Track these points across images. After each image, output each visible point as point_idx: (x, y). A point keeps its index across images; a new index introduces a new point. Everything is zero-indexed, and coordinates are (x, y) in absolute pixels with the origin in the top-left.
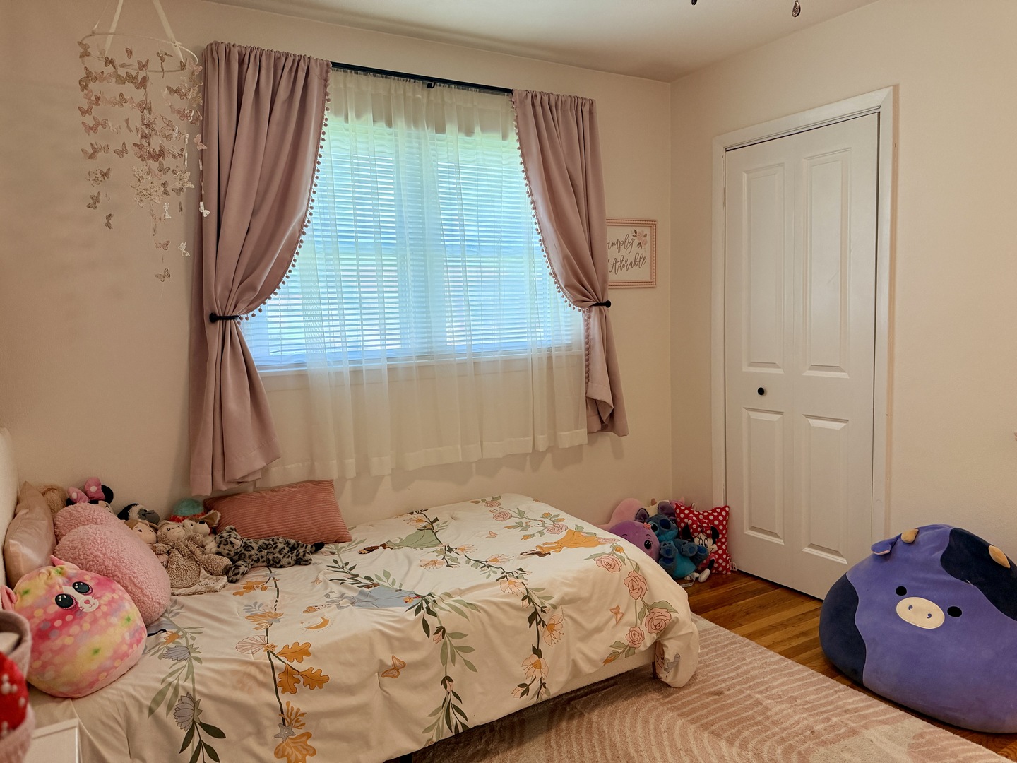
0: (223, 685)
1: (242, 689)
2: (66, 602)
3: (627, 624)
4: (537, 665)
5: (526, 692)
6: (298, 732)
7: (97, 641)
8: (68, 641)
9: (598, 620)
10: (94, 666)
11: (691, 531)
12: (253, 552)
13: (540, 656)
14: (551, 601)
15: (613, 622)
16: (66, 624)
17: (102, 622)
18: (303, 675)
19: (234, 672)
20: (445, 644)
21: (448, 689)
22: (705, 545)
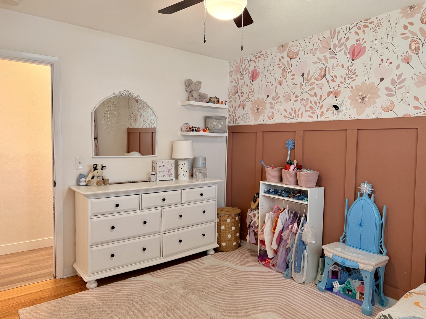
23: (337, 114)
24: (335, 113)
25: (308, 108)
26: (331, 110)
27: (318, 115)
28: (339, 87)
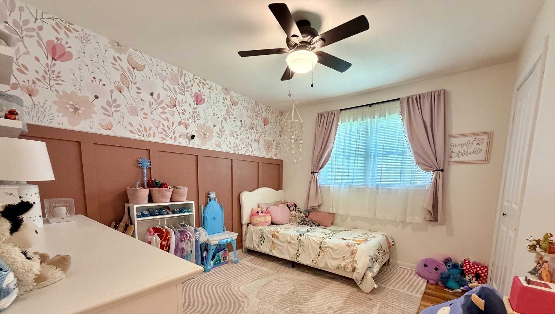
0: (267, 232)
1: (269, 234)
2: (258, 213)
3: (346, 262)
4: (317, 258)
5: (312, 262)
6: (274, 245)
7: (258, 219)
8: (255, 217)
9: (337, 257)
10: (256, 222)
11: (465, 272)
12: (305, 221)
13: (319, 256)
14: (325, 246)
15: (342, 259)
16: (256, 215)
17: (261, 217)
18: (276, 236)
19: (269, 231)
20: (300, 243)
21: (298, 252)
22: (471, 280)
23: (187, 142)
24: (186, 141)
25: (160, 130)
26: (183, 138)
27: (171, 139)
28: (188, 120)
